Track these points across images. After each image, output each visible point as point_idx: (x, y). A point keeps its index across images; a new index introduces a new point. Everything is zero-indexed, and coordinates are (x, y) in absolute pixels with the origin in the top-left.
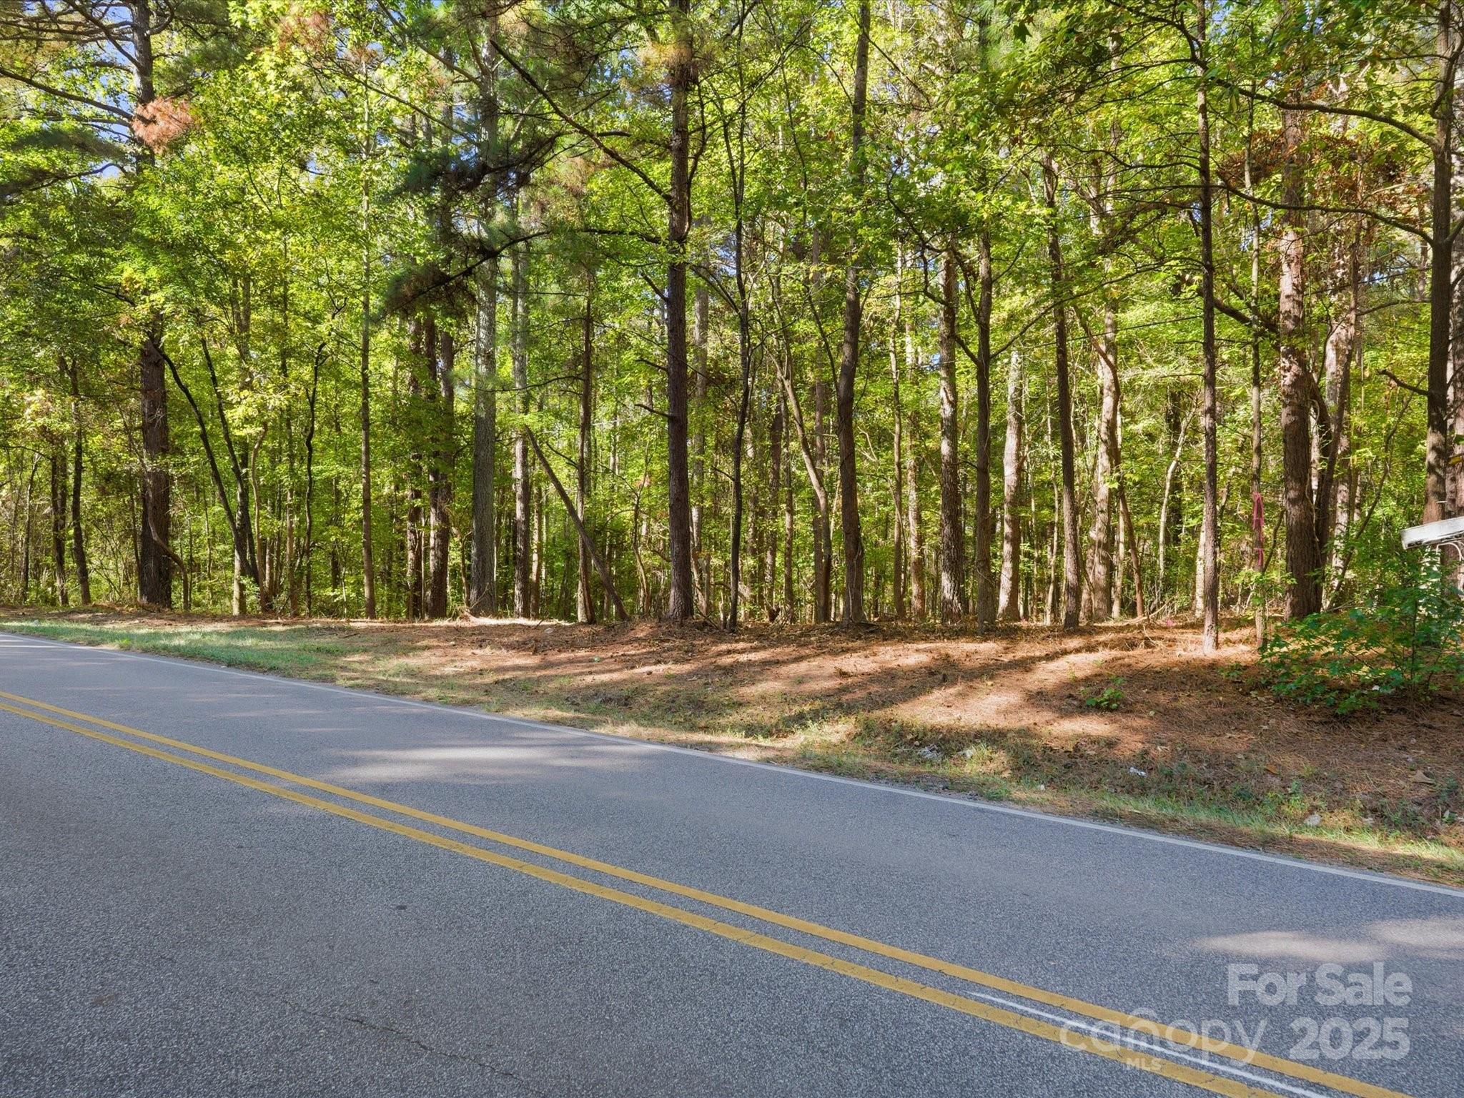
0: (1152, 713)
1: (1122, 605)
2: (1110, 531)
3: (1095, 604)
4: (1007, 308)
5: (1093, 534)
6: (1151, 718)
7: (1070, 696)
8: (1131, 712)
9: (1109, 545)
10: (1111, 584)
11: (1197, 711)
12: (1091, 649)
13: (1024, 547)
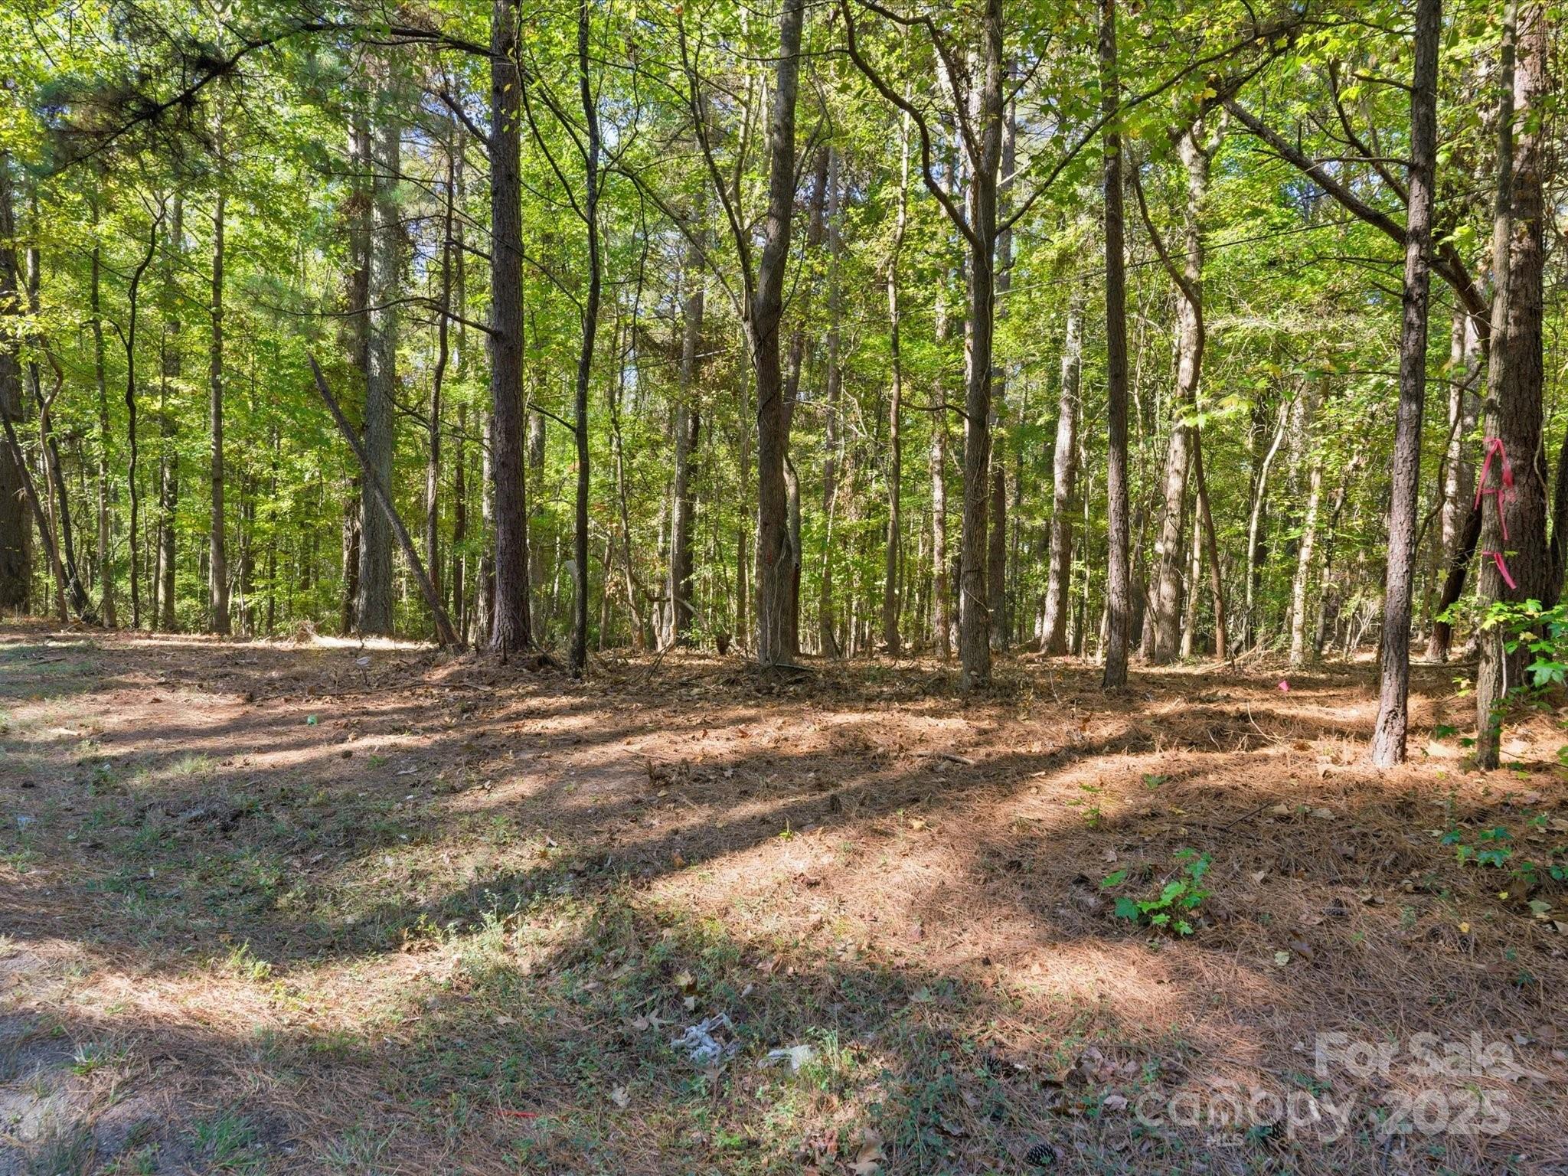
0: (1281, 958)
1: (1195, 640)
2: (1182, 543)
3: (1158, 638)
4: (1058, 244)
5: (1159, 547)
6: (1281, 975)
7: (1082, 880)
8: (1230, 946)
9: (1178, 562)
10: (1179, 612)
11: (1402, 960)
12: (1138, 743)
13: (1076, 565)
